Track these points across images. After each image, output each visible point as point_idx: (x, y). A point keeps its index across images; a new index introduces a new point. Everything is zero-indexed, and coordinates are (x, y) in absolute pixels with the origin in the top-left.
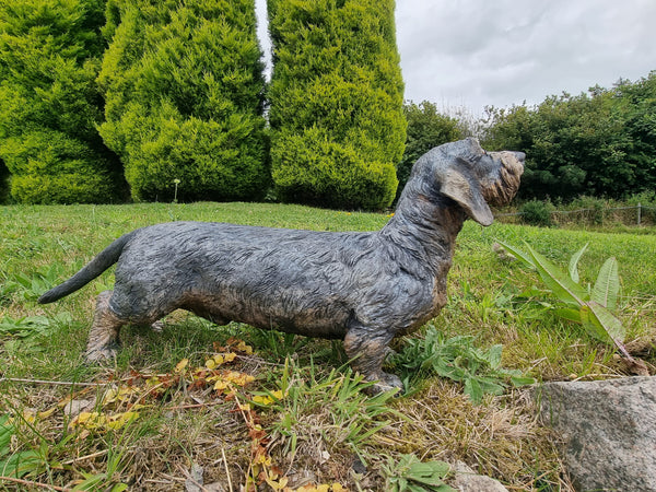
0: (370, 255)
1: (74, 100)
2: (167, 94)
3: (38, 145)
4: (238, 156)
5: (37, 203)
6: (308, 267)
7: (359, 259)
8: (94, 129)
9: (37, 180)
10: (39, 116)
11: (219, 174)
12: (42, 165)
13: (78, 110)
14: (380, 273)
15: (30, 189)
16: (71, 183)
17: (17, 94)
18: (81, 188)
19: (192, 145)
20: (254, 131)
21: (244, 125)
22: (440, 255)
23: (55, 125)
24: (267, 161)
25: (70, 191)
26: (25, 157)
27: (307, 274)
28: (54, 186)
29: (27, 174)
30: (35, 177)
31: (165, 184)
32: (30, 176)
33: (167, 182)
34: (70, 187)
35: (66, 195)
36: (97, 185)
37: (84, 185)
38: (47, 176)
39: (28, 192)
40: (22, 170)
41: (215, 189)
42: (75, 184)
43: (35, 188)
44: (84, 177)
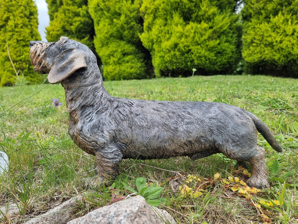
1: (130, 23)
2: (177, 10)
3: (114, 49)
4: (219, 44)
5: (114, 79)
8: (138, 37)
10: (115, 34)
11: (205, 57)
12: (116, 60)
13: (131, 28)
15: (111, 72)
17: (107, 24)
19: (190, 41)
20: (230, 25)
21: (224, 22)
23: (121, 38)
24: (239, 45)
25: (127, 72)
26: (109, 56)
28: (120, 70)
29: (110, 65)
30: (113, 66)
31: (173, 66)
32: (111, 66)
33: (175, 65)
34: (127, 70)
35: (125, 75)
36: (139, 69)
37: (133, 69)
38: (118, 65)
39: (110, 74)
40: (108, 63)
41: (203, 67)
42: (129, 69)
43: (113, 72)
44: (133, 65)
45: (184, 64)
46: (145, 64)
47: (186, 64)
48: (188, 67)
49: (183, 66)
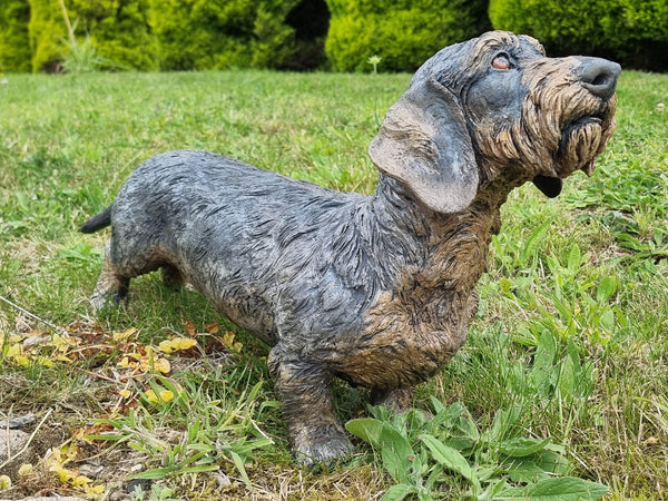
0: (312, 234)
6: (238, 238)
7: (295, 237)
9: (358, 24)
14: (305, 265)
15: (346, 41)
16: (405, 28)
18: (417, 38)
22: (405, 254)
25: (402, 43)
27: (235, 248)
28: (380, 35)
29: (347, 14)
30: (355, 19)
31: (551, 28)
32: (350, 18)
33: (554, 23)
34: (401, 37)
35: (395, 52)
36: (447, 31)
37: (425, 32)
38: (371, 16)
39: (344, 46)
40: (340, 6)
41: (658, 37)
42: (410, 31)
43: (354, 39)
44: (426, 16)
45: (589, 25)
46: (471, 15)
47: (597, 25)
48: (602, 34)
49: (583, 30)
